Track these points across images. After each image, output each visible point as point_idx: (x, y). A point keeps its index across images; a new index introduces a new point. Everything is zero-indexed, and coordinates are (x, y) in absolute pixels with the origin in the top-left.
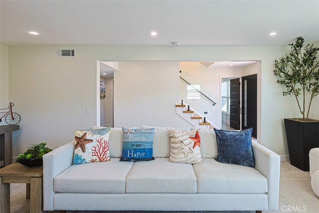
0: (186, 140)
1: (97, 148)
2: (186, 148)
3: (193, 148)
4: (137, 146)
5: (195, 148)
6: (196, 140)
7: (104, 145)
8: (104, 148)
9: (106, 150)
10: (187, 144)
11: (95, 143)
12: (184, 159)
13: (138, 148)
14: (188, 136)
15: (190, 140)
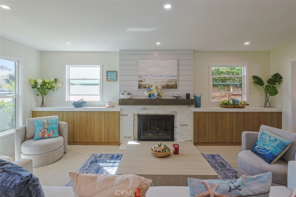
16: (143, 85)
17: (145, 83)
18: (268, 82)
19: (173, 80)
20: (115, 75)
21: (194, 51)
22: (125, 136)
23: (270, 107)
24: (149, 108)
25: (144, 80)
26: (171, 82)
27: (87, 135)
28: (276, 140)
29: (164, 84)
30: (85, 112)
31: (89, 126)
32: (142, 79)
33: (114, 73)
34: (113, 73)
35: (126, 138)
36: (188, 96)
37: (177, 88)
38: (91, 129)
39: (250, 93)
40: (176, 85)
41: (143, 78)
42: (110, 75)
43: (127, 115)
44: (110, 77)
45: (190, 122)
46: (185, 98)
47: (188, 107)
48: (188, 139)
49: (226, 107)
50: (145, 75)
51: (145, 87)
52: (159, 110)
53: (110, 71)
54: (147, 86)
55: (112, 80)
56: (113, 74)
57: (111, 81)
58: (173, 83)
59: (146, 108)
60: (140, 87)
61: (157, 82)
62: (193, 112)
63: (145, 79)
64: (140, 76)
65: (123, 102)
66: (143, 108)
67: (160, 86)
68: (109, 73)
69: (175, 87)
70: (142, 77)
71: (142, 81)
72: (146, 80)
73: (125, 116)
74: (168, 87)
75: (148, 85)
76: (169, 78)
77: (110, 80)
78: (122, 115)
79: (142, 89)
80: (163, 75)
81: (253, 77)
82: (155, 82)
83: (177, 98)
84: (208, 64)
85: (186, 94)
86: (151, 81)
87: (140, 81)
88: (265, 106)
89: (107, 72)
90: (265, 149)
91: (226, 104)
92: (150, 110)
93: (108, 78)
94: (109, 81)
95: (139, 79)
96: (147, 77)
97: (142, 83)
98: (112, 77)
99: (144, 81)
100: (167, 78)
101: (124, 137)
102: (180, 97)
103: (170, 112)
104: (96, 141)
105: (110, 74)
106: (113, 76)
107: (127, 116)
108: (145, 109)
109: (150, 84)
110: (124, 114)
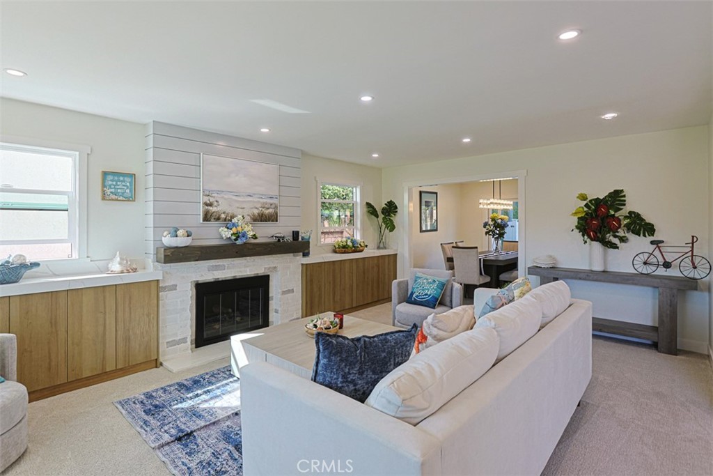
16: (215, 214)
17: (219, 209)
18: (383, 213)
19: (271, 205)
20: (128, 184)
21: (304, 153)
22: (171, 340)
23: (385, 248)
24: (225, 264)
25: (217, 201)
26: (268, 208)
27: (53, 364)
28: (434, 281)
29: (256, 212)
30: (45, 295)
31: (62, 335)
32: (211, 201)
33: (126, 179)
34: (121, 178)
35: (171, 346)
36: (296, 235)
37: (277, 221)
38: (70, 343)
39: (363, 230)
40: (277, 214)
41: (214, 197)
42: (114, 183)
43: (174, 287)
44: (113, 190)
45: (296, 284)
46: (291, 239)
47: (294, 256)
48: (295, 317)
49: (345, 252)
50: (219, 192)
51: (218, 219)
52: (246, 266)
53: (114, 174)
54: (223, 216)
55: (121, 198)
56: (124, 181)
57: (117, 200)
58: (271, 210)
59: (219, 265)
60: (207, 217)
61: (243, 208)
62: (302, 264)
63: (218, 199)
64: (207, 193)
65: (174, 255)
66: (213, 266)
67: (248, 215)
68: (110, 177)
69: (273, 218)
70: (213, 195)
71: (211, 205)
72: (220, 203)
73: (169, 291)
74: (262, 218)
75: (224, 213)
76: (265, 200)
77: (114, 197)
78: (164, 288)
79: (213, 223)
80: (254, 194)
81: (367, 203)
82: (238, 208)
83: (279, 240)
84: (315, 178)
85: (293, 232)
86: (230, 205)
87: (207, 204)
88: (379, 248)
89: (105, 174)
90: (426, 294)
91: (344, 247)
92: (228, 268)
93: (108, 191)
94: (110, 200)
95: (206, 199)
96: (222, 195)
97: (211, 208)
98: (119, 191)
99: (215, 204)
100: (261, 200)
101: (167, 343)
102: (284, 237)
103: (265, 268)
104: (87, 374)
105: (111, 181)
106: (123, 187)
107: (175, 289)
108: (217, 268)
109: (230, 211)
110: (167, 284)
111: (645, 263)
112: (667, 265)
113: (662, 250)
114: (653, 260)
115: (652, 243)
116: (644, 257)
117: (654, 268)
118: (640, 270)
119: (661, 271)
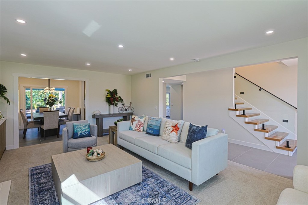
0: (169, 127)
1: (137, 125)
2: (167, 132)
3: (171, 132)
4: (151, 126)
5: (172, 133)
6: (174, 128)
7: (140, 123)
8: (140, 125)
9: (141, 126)
10: (168, 129)
11: (137, 122)
12: (166, 138)
13: (151, 127)
14: (171, 125)
15: (171, 127)
111: (121, 110)
112: (126, 110)
113: (125, 106)
114: (123, 109)
115: (123, 104)
116: (120, 109)
117: (123, 111)
118: (120, 112)
119: (125, 112)
